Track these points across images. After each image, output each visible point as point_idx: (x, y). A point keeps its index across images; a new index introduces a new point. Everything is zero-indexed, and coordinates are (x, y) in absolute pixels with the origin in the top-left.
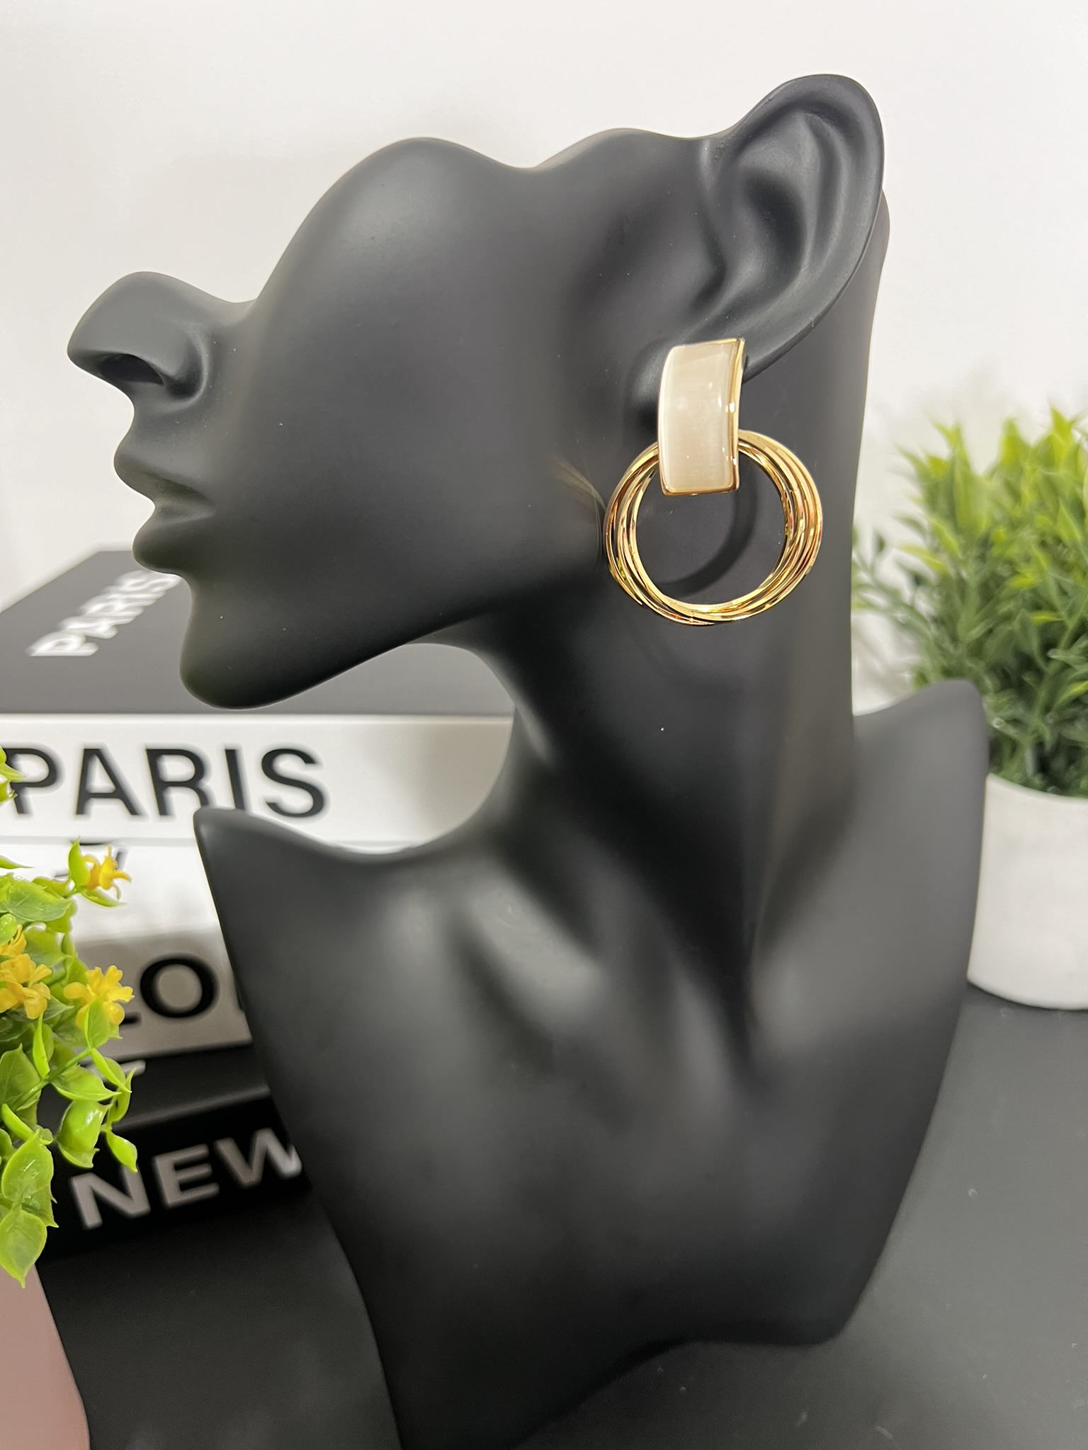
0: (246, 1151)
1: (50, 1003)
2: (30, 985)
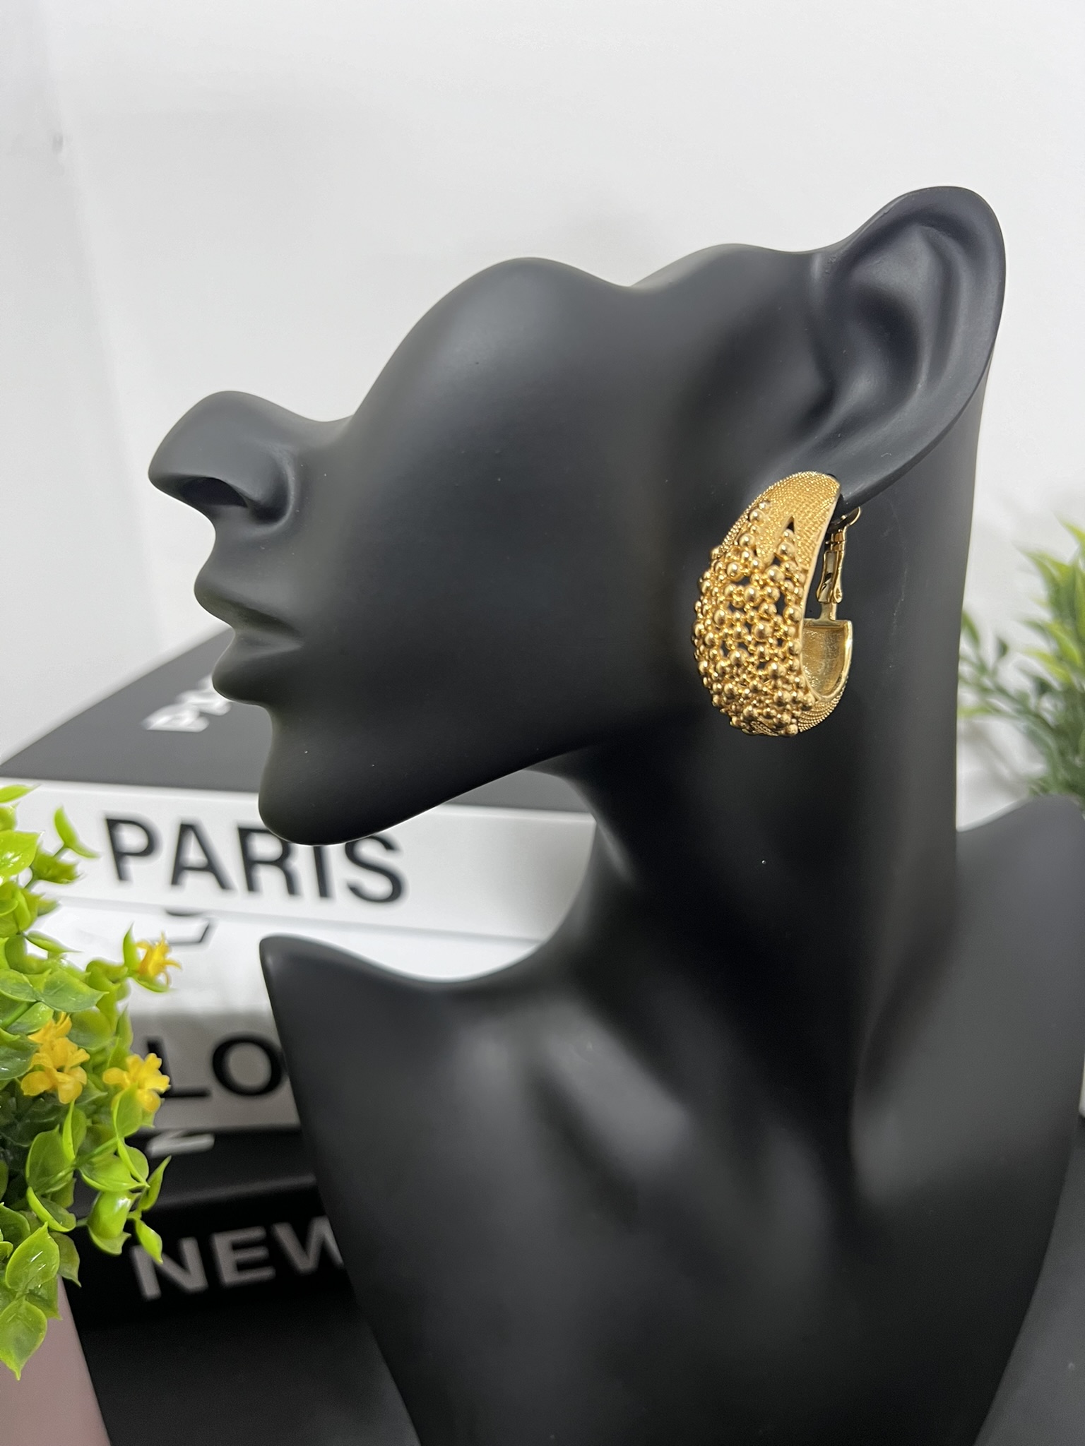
0: (303, 1237)
1: (85, 1089)
2: (66, 1070)
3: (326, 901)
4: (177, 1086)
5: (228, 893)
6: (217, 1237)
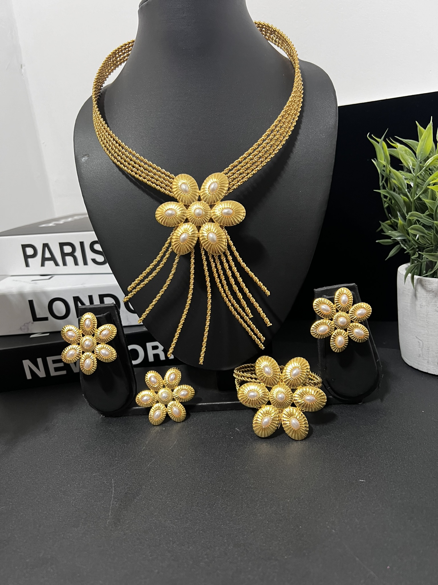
3: (86, 266)
4: (38, 317)
5: (57, 267)
6: (48, 358)
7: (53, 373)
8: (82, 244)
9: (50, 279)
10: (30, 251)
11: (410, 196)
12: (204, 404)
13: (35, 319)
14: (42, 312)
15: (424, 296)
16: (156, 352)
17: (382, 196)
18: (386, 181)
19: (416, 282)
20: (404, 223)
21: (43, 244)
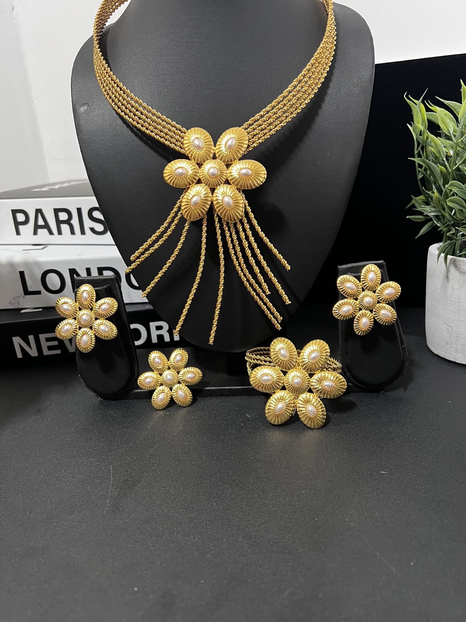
3: (83, 236)
4: (30, 290)
5: (52, 236)
6: (40, 336)
7: (46, 352)
8: (79, 210)
9: (43, 249)
10: (21, 217)
11: (448, 166)
12: (212, 388)
13: (27, 292)
14: (34, 284)
15: (457, 277)
16: (160, 332)
17: (417, 166)
18: (422, 148)
19: (449, 263)
20: (440, 197)
21: (36, 209)
